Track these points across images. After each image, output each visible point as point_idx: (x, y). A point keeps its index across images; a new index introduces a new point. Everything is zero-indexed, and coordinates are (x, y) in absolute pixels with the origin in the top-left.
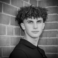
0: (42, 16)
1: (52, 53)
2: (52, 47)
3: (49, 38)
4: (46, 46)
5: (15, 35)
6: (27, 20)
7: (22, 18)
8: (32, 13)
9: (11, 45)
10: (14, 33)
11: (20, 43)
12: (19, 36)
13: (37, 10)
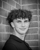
0: (28, 17)
1: (34, 46)
2: (34, 41)
3: (31, 34)
4: (29, 40)
5: (6, 32)
6: (17, 20)
7: (13, 18)
8: (21, 15)
9: (3, 40)
10: (5, 30)
11: (10, 38)
12: (9, 33)
13: (25, 12)
